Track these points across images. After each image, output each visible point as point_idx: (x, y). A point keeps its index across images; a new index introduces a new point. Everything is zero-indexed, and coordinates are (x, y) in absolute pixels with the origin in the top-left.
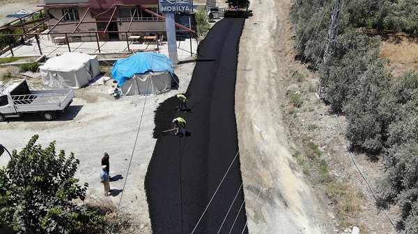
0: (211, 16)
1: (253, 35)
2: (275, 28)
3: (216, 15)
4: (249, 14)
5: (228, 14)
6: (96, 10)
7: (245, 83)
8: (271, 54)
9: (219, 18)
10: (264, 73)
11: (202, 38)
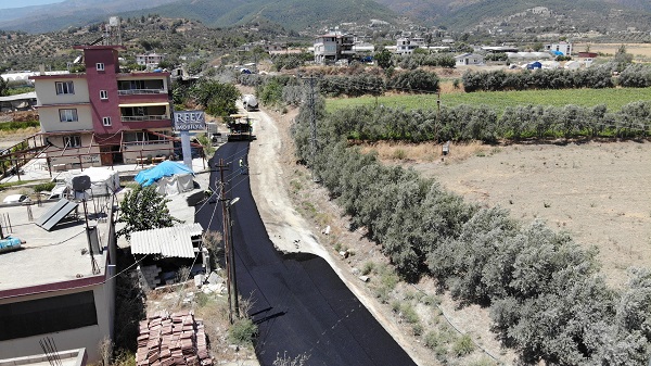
0: (214, 140)
1: (259, 153)
2: (279, 147)
3: (219, 140)
4: (253, 138)
5: (231, 139)
6: (102, 136)
7: (258, 181)
8: (277, 164)
9: (222, 142)
10: (272, 175)
11: (210, 157)
